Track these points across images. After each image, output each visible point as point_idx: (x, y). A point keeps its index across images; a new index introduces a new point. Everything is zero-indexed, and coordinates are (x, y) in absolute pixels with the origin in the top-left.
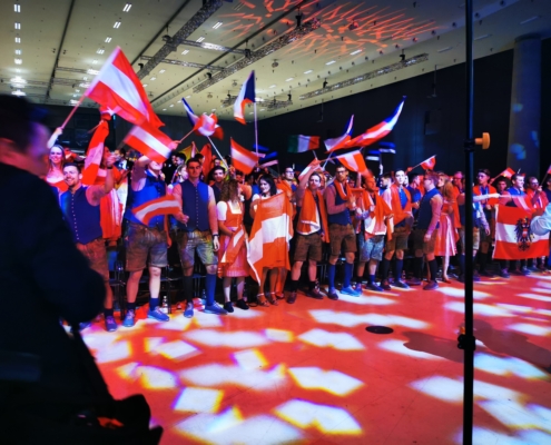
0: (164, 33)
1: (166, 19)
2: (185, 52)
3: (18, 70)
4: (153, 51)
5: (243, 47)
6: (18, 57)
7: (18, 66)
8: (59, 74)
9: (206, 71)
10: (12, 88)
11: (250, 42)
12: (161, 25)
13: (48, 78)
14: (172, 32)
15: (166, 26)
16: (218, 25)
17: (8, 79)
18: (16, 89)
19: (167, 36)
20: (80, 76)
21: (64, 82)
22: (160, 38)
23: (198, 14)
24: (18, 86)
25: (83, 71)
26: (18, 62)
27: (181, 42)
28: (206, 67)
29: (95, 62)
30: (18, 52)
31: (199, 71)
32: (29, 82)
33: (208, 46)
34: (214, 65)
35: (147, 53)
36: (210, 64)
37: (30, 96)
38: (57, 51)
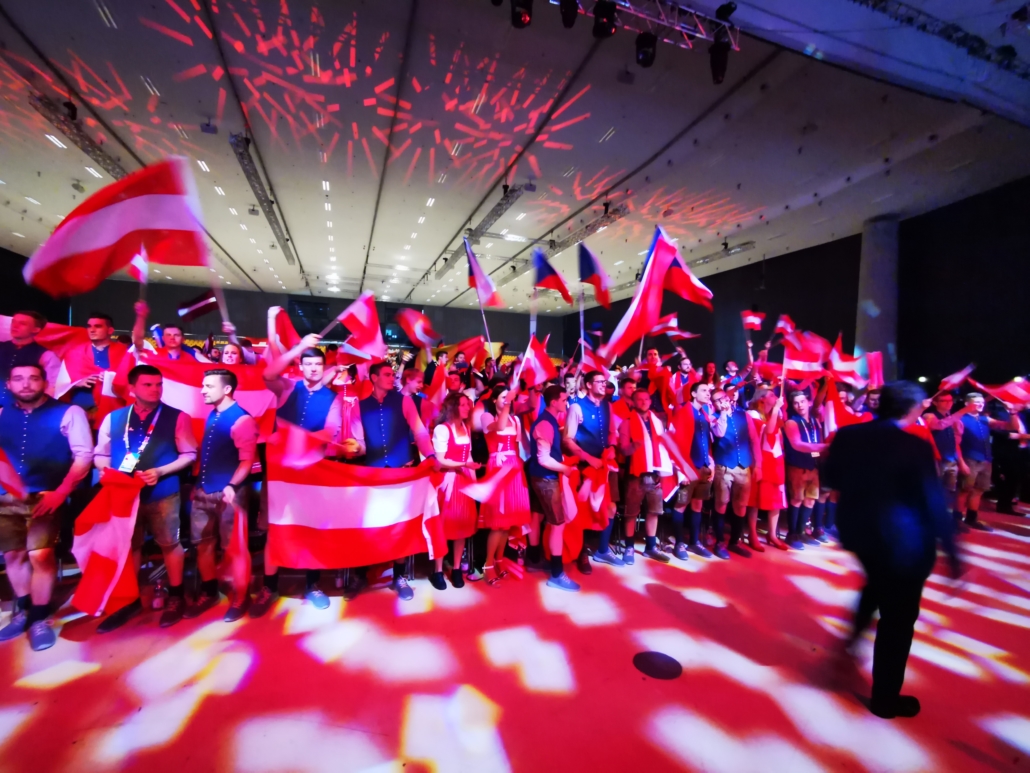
0: (468, 226)
1: (469, 213)
2: (489, 245)
3: (334, 268)
4: (456, 246)
5: (548, 238)
6: (333, 255)
7: (333, 263)
8: (370, 271)
9: (511, 264)
10: (327, 283)
11: (556, 232)
12: (464, 218)
13: (361, 274)
14: (474, 225)
15: (470, 219)
16: (521, 216)
17: (323, 276)
18: (332, 285)
19: (470, 230)
20: (387, 272)
21: (374, 278)
22: (463, 232)
23: (499, 205)
24: (335, 282)
25: (391, 267)
26: (333, 259)
27: (482, 234)
28: (511, 259)
29: (403, 258)
30: (332, 250)
31: (504, 264)
32: (344, 278)
33: (511, 238)
34: (518, 257)
35: (450, 248)
36: (514, 257)
37: (344, 291)
38: (367, 248)
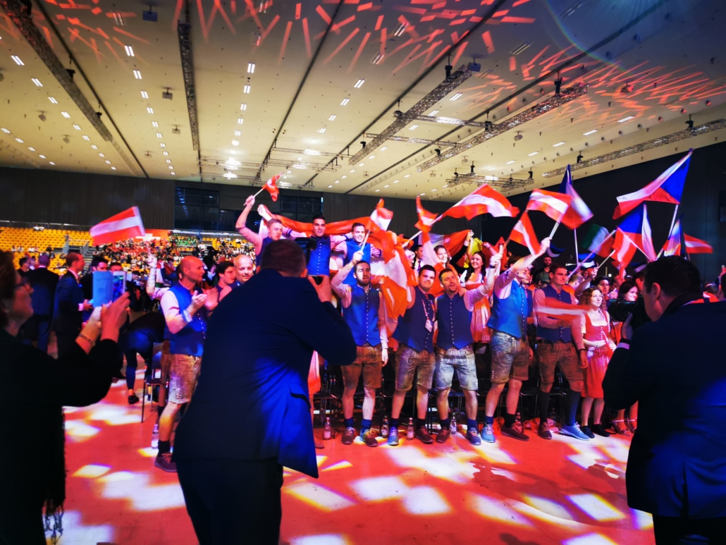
0: (395, 108)
1: (399, 94)
2: (415, 128)
4: (379, 128)
5: (483, 119)
6: (237, 139)
7: (234, 147)
8: (274, 155)
9: (434, 147)
10: (225, 170)
11: (491, 113)
12: (393, 99)
13: (263, 158)
14: (405, 107)
15: (398, 100)
16: (457, 97)
17: (223, 161)
18: (230, 172)
19: (398, 112)
20: (295, 157)
21: (278, 164)
22: (391, 113)
23: (440, 87)
24: (232, 168)
25: (300, 152)
26: (236, 143)
27: (415, 117)
28: (433, 143)
29: (314, 142)
30: (238, 133)
31: (425, 147)
32: (244, 163)
33: (443, 120)
34: (444, 139)
35: (372, 130)
36: (438, 140)
37: (241, 177)
38: (276, 132)
